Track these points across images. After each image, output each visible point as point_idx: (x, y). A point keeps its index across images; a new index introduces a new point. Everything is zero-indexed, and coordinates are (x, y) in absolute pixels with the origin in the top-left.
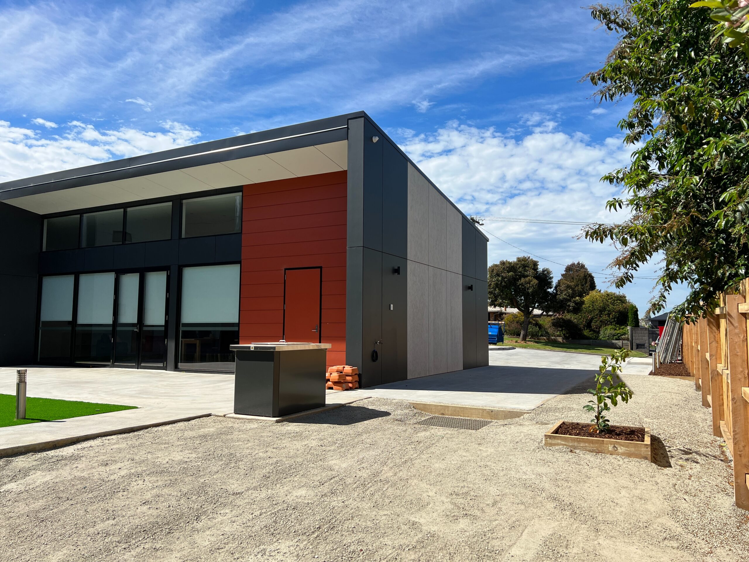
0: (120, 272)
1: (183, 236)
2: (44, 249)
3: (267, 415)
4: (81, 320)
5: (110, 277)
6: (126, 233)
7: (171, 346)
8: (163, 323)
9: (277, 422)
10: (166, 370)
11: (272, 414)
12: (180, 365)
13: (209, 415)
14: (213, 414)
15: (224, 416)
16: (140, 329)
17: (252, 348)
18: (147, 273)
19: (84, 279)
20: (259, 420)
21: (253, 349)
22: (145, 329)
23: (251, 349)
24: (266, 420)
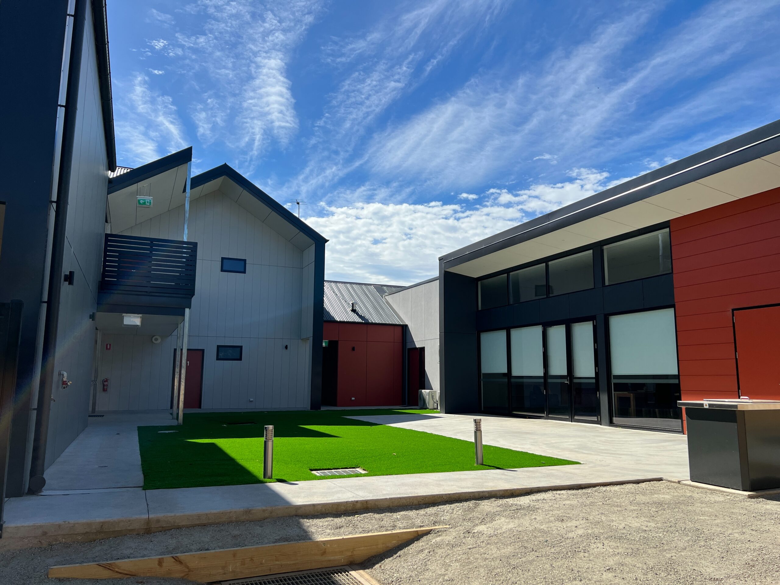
0: (546, 325)
1: (607, 283)
2: (480, 308)
3: (735, 487)
4: (515, 373)
5: (538, 330)
6: (549, 286)
7: (604, 399)
8: (593, 375)
9: (750, 497)
10: (601, 425)
11: (741, 486)
12: (615, 419)
13: (660, 480)
14: (664, 478)
15: (679, 482)
16: (571, 381)
17: (706, 405)
18: (573, 324)
19: (515, 333)
20: (724, 492)
21: (707, 407)
22: (576, 381)
23: (705, 407)
24: (734, 494)
